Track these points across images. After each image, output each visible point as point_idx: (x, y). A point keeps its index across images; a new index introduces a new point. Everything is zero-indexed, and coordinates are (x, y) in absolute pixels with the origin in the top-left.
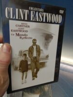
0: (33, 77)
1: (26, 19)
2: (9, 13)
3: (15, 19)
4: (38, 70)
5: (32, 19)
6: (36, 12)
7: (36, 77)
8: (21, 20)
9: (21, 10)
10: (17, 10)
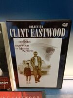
0: (36, 81)
1: (27, 36)
2: (12, 33)
3: (18, 37)
4: (40, 76)
5: (32, 36)
6: (35, 29)
7: (39, 81)
8: (23, 37)
9: (22, 29)
10: (19, 30)
